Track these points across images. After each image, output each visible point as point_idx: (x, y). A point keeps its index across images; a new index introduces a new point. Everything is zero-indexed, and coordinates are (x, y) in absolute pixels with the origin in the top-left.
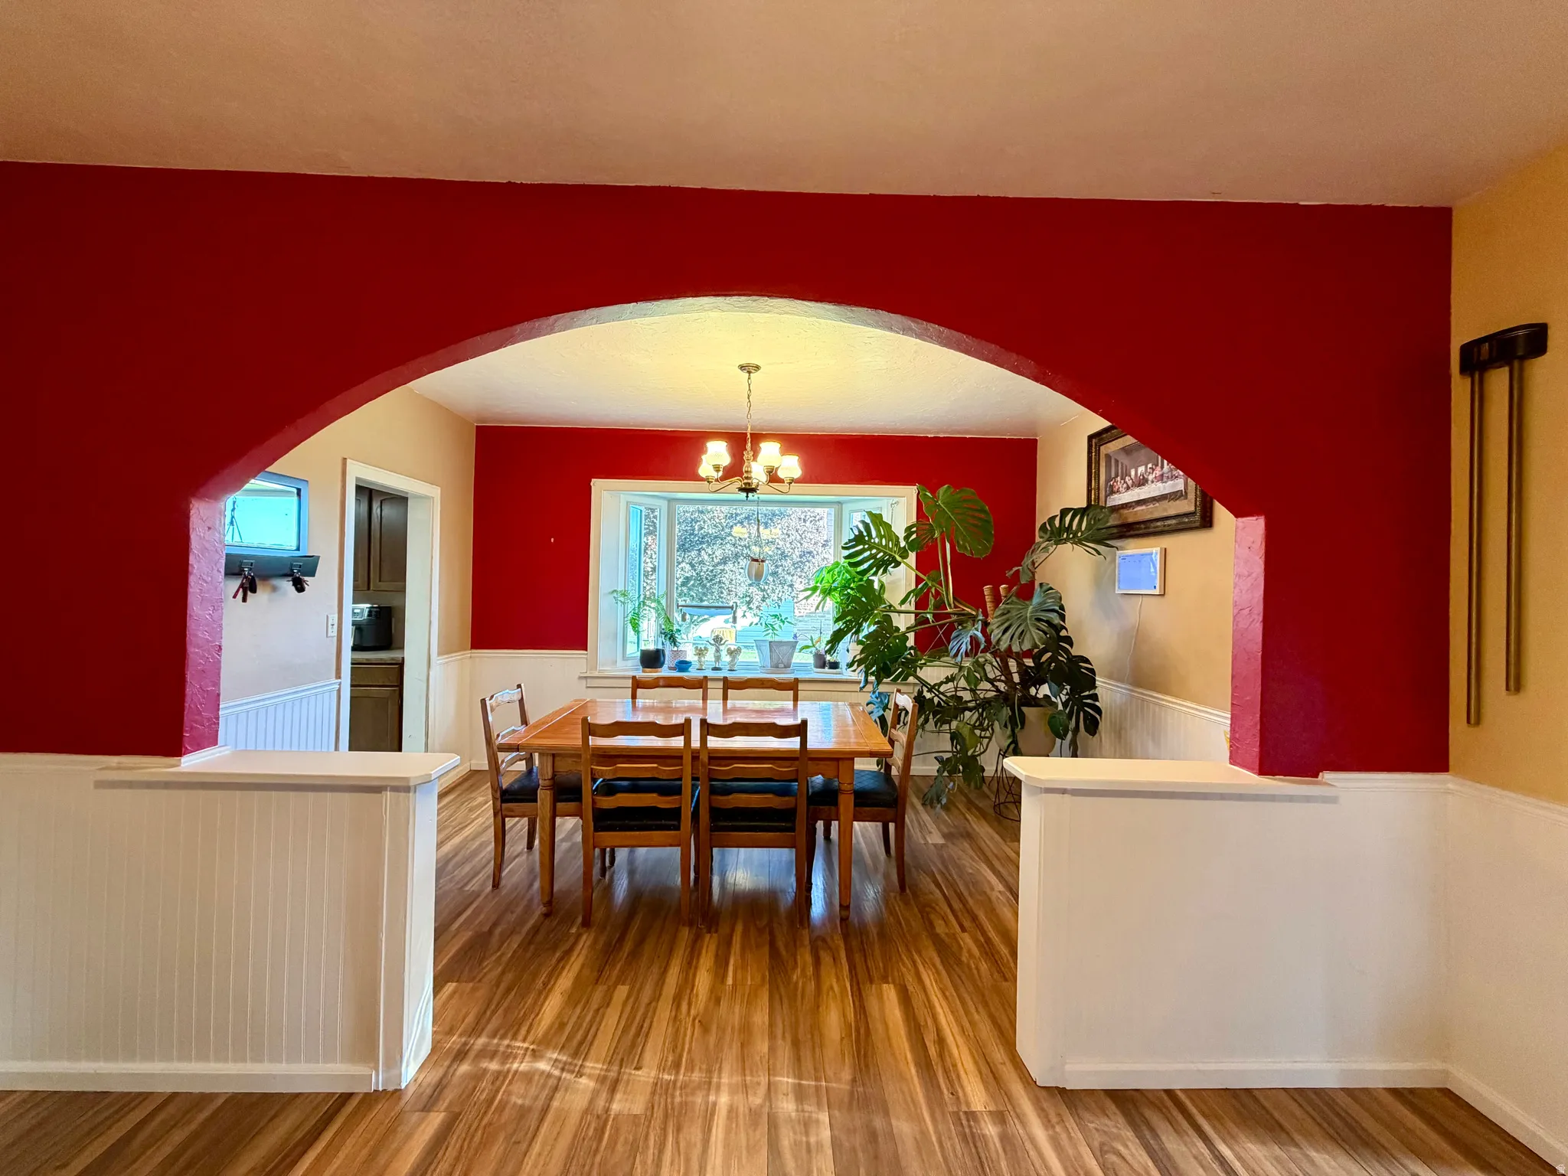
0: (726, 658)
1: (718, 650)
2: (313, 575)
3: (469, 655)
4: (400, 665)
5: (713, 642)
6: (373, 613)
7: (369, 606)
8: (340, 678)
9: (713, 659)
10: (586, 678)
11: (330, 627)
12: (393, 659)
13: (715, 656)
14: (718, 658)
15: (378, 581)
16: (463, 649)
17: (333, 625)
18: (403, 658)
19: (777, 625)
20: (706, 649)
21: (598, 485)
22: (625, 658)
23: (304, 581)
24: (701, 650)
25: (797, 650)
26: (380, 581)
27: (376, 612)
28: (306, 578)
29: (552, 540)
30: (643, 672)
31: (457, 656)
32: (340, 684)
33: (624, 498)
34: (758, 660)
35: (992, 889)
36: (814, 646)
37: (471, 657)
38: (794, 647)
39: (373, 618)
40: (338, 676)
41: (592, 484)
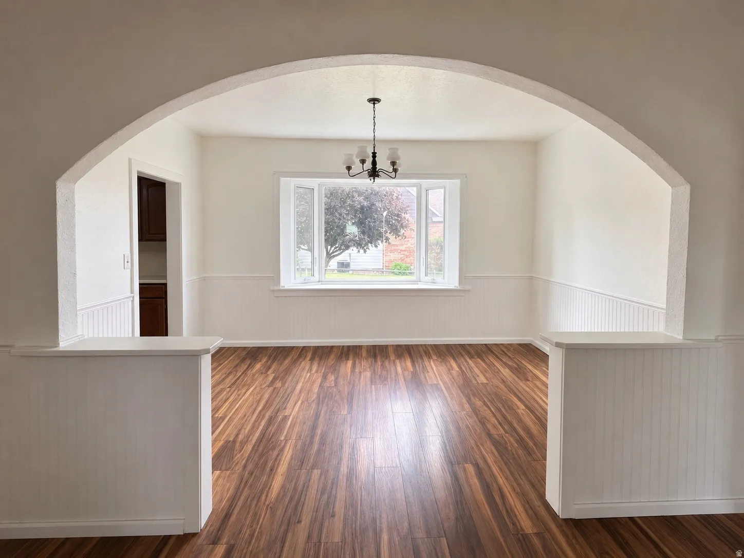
4: (165, 285)
8: (133, 293)
10: (274, 291)
17: (128, 261)
21: (277, 175)
31: (197, 279)
32: (133, 297)
33: (293, 182)
35: (518, 408)
37: (204, 280)
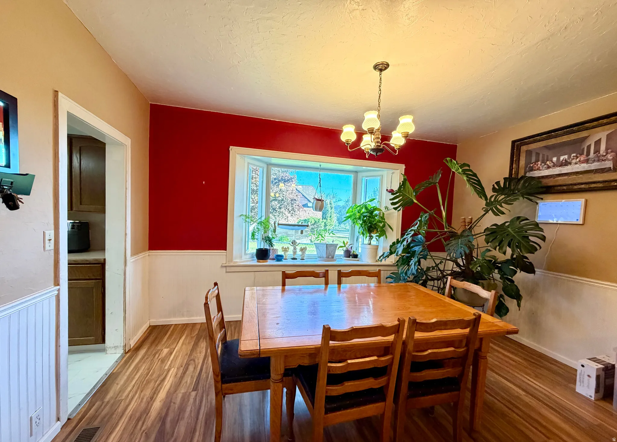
0: (299, 253)
1: (295, 249)
2: (28, 194)
3: (148, 254)
4: (102, 264)
5: (291, 244)
6: (76, 227)
7: (72, 221)
8: (58, 285)
9: (292, 253)
10: (226, 266)
11: (47, 242)
12: (96, 260)
13: (293, 252)
14: (295, 253)
15: (79, 204)
16: (144, 251)
17: (50, 240)
18: (105, 260)
19: (323, 235)
20: (288, 248)
21: (233, 150)
22: (245, 254)
23: (18, 199)
24: (286, 248)
25: (337, 248)
26: (81, 204)
27: (78, 226)
28: (19, 196)
29: (204, 182)
30: (258, 262)
31: (141, 255)
32: (59, 290)
33: (247, 160)
34: (316, 253)
36: (345, 246)
37: (149, 255)
38: (336, 247)
39: (76, 230)
40: (57, 283)
41: (230, 149)
